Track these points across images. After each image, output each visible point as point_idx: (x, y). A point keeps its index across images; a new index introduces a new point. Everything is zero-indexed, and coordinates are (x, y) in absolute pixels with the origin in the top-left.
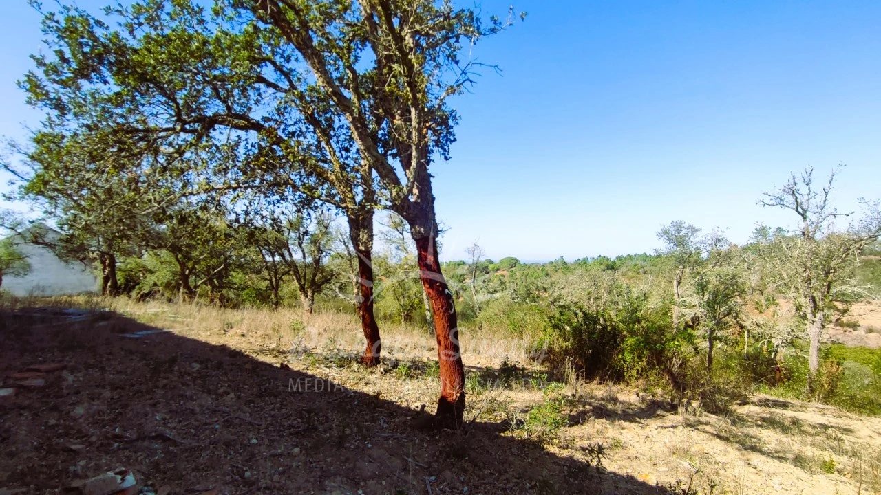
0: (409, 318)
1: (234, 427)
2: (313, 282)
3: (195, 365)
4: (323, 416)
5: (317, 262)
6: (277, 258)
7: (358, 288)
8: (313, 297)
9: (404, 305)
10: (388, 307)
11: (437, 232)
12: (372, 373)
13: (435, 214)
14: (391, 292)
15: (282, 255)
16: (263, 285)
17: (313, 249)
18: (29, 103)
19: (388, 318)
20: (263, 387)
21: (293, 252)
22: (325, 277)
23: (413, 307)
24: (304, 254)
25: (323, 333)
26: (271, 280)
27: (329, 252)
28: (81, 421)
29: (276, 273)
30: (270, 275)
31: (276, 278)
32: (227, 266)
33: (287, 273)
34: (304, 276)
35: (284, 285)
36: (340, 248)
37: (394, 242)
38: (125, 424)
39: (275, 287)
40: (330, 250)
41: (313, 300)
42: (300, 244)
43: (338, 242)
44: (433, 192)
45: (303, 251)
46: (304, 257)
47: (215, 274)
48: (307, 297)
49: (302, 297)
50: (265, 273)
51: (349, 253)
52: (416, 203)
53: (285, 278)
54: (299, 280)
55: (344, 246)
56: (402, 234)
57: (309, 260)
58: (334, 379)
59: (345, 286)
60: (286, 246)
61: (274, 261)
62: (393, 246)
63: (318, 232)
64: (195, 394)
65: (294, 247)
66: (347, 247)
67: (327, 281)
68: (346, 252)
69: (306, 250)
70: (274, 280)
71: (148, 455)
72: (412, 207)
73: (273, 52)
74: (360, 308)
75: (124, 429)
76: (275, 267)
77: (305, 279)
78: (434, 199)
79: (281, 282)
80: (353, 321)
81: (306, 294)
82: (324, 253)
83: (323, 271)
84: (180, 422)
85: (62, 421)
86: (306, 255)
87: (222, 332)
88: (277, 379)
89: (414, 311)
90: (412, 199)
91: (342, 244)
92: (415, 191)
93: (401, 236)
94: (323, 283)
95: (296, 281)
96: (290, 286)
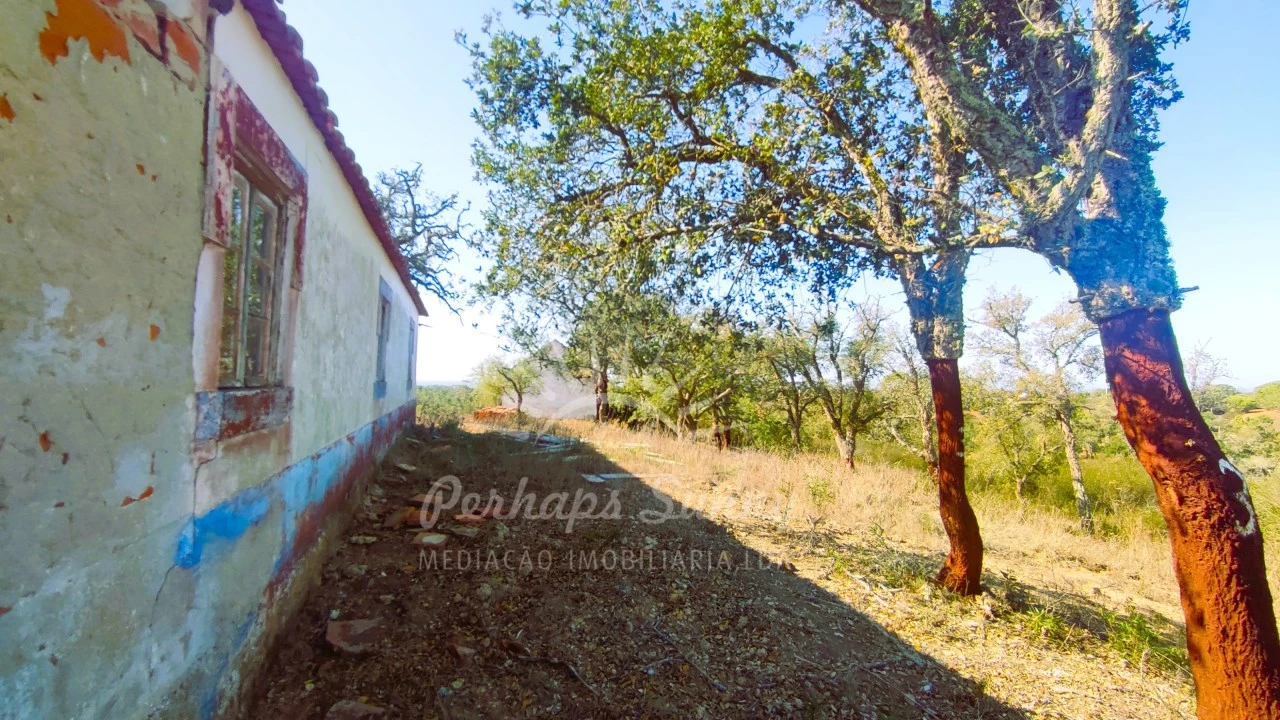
0: (1030, 489)
1: (677, 682)
2: (854, 416)
3: (649, 540)
4: (850, 707)
5: (860, 385)
6: (799, 378)
7: (930, 429)
8: (853, 439)
9: (1019, 466)
10: (988, 466)
11: (1175, 296)
12: (964, 612)
13: (1165, 245)
14: (992, 439)
15: (806, 374)
16: (781, 417)
17: (853, 365)
18: (477, 178)
19: (988, 484)
20: (742, 604)
21: (822, 370)
22: (874, 409)
23: (1039, 468)
24: (839, 373)
25: (864, 504)
26: (790, 411)
27: (879, 369)
28: (486, 605)
29: (797, 401)
30: (788, 403)
31: (797, 408)
32: (735, 388)
33: (813, 401)
34: (840, 407)
35: (810, 419)
36: (899, 363)
37: (998, 352)
38: (531, 626)
39: (796, 422)
40: (881, 365)
41: (854, 446)
42: (833, 358)
43: (895, 354)
44: (1157, 185)
45: (837, 367)
46: (840, 377)
47: (721, 399)
48: (844, 438)
49: (837, 438)
50: (782, 400)
51: (913, 370)
52: (1102, 220)
53: (810, 408)
54: (832, 412)
55: (904, 359)
56: (1015, 337)
57: (848, 381)
58: (879, 610)
59: (907, 425)
60: (813, 360)
61: (794, 383)
62: (996, 360)
63: (860, 338)
64: (636, 595)
65: (824, 362)
66: (910, 360)
67: (876, 415)
68: (907, 370)
69: (843, 367)
70: (794, 410)
71: (539, 701)
72: (1087, 231)
73: (766, 27)
74: (934, 465)
75: (528, 636)
76: (796, 391)
77: (841, 411)
78: (1160, 205)
79: (804, 415)
80: (921, 486)
81: (843, 435)
82: (871, 371)
83: (870, 398)
84: (601, 643)
85: (468, 600)
86: (843, 374)
87: (708, 486)
88: (769, 592)
89: (1041, 476)
90: (1089, 210)
91: (901, 355)
92: (1101, 190)
93: (1012, 341)
94: (869, 419)
95: (827, 413)
96: (818, 421)
